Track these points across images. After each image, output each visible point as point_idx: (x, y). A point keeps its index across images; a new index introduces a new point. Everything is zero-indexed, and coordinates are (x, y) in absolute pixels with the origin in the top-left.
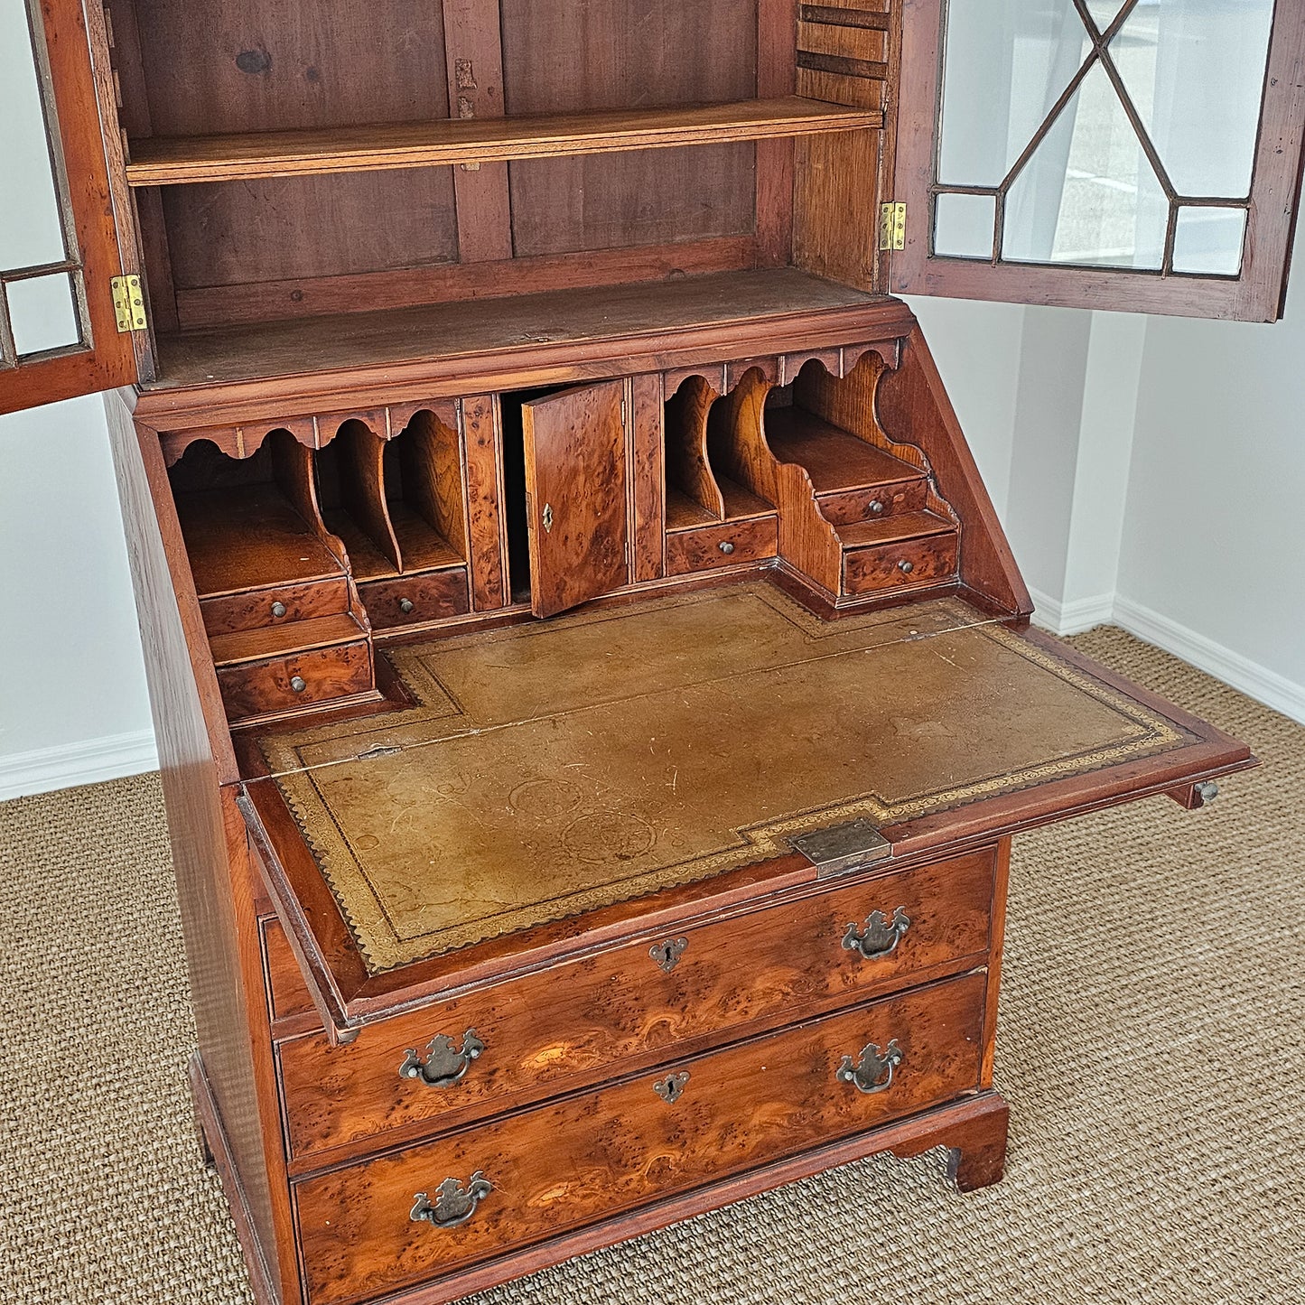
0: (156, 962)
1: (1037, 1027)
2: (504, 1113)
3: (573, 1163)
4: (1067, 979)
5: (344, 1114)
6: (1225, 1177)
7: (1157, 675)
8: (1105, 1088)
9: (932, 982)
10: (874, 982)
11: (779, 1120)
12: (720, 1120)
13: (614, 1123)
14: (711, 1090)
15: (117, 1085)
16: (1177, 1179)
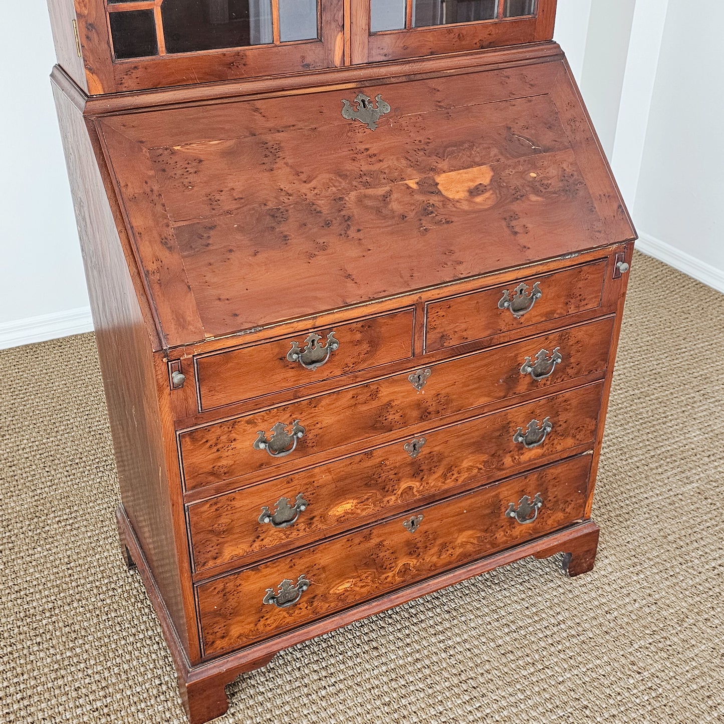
0: (87, 448)
1: (605, 480)
2: (317, 541)
3: (356, 568)
4: (620, 452)
5: (226, 545)
6: (720, 565)
7: (656, 275)
8: (647, 515)
9: (561, 460)
10: (530, 460)
11: (472, 540)
12: (439, 541)
13: (380, 545)
14: (435, 524)
15: (71, 521)
16: (692, 567)
